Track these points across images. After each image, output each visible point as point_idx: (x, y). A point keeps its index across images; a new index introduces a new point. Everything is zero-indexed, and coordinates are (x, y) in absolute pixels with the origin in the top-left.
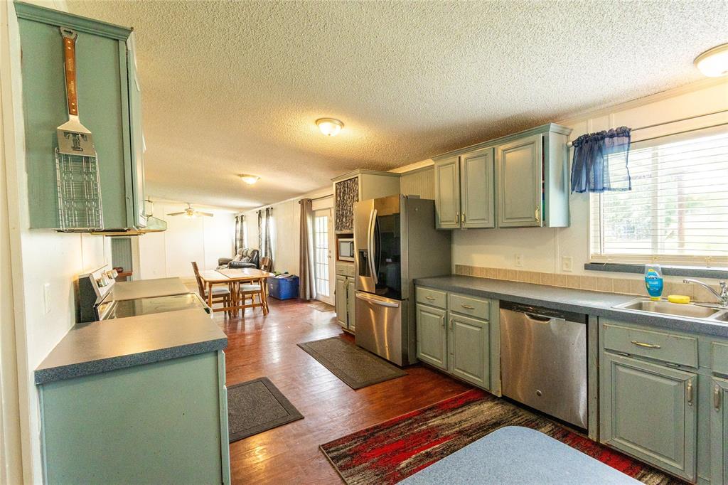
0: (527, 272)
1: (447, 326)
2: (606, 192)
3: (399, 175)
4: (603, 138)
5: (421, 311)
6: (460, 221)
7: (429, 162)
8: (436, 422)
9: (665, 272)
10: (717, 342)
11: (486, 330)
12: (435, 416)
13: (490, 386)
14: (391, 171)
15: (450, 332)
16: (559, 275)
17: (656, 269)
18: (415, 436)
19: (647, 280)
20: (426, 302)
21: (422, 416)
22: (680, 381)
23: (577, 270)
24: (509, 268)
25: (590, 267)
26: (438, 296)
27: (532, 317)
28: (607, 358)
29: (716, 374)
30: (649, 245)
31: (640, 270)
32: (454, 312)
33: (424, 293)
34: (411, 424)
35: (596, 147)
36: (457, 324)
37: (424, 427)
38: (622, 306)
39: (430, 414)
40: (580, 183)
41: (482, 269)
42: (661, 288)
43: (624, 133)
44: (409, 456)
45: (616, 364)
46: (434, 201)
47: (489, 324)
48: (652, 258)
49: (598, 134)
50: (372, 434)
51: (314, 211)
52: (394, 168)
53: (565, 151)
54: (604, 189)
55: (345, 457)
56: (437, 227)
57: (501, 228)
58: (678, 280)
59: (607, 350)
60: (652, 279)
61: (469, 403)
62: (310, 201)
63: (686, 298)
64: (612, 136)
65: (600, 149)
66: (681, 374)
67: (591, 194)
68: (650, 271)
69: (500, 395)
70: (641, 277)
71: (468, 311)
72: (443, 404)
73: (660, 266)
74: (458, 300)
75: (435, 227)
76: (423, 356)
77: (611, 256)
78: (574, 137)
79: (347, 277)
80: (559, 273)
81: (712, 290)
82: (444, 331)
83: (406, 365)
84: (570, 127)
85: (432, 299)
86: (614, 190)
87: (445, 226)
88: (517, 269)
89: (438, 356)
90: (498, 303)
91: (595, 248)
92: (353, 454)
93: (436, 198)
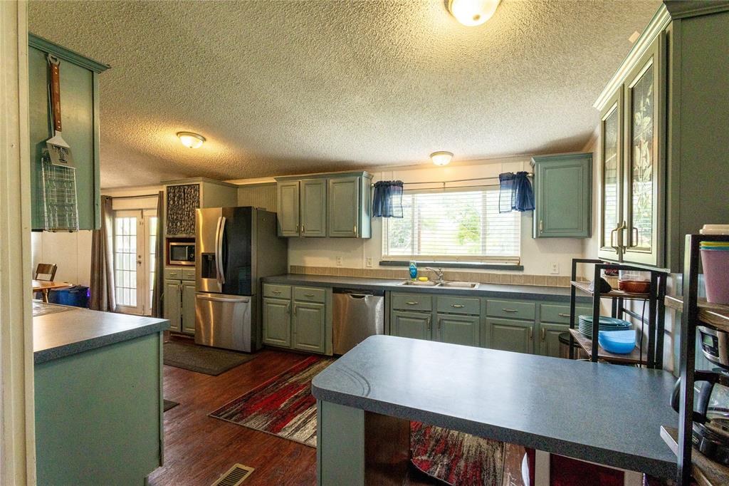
0: (345, 269)
1: (291, 312)
2: (391, 218)
3: (237, 187)
4: (390, 185)
5: (268, 303)
6: (299, 231)
7: (271, 180)
8: (294, 379)
9: (418, 265)
10: (439, 297)
11: (323, 310)
12: (292, 377)
13: (325, 350)
14: (228, 182)
15: (294, 317)
16: (365, 270)
17: (414, 263)
18: (283, 390)
19: (410, 269)
20: (274, 295)
21: (282, 379)
22: (425, 319)
23: (375, 266)
24: (332, 266)
25: (382, 263)
26: (284, 290)
27: (354, 296)
28: (395, 314)
29: (438, 312)
30: (410, 250)
31: (407, 264)
32: (296, 300)
33: (270, 289)
34: (277, 384)
35: (386, 190)
36: (300, 309)
37: (287, 384)
38: (400, 284)
39: (288, 376)
40: (378, 211)
41: (312, 268)
42: (416, 273)
43: (400, 184)
44: (284, 401)
45: (399, 317)
46: (276, 213)
47: (325, 306)
48: (412, 257)
49: (388, 182)
50: (250, 397)
51: (115, 211)
52: (232, 179)
53: (369, 190)
54: (390, 216)
55: (236, 414)
56: (279, 235)
57: (331, 237)
58: (423, 269)
59: (395, 310)
60: (412, 269)
61: (311, 365)
62: (110, 199)
63: (426, 278)
64: (394, 185)
65: (389, 192)
66: (425, 315)
67: (383, 218)
68: (412, 264)
69: (332, 354)
70: (407, 269)
71: (310, 299)
72: (294, 369)
73: (416, 262)
74: (301, 291)
75: (277, 235)
76: (268, 340)
77: (393, 257)
78: (374, 181)
79: (181, 280)
80: (364, 268)
81: (436, 272)
82: (289, 315)
83: (254, 350)
84: (372, 174)
85: (277, 292)
86: (395, 217)
87: (285, 234)
88: (338, 267)
89: (282, 338)
90: (331, 290)
91: (385, 251)
92: (241, 411)
93: (279, 212)
